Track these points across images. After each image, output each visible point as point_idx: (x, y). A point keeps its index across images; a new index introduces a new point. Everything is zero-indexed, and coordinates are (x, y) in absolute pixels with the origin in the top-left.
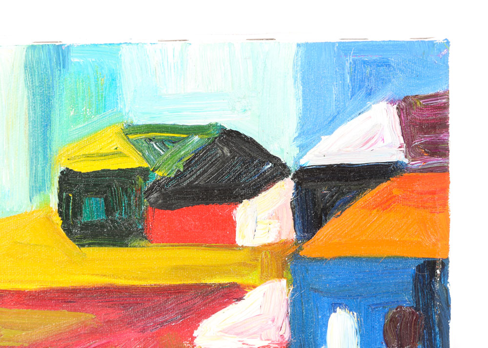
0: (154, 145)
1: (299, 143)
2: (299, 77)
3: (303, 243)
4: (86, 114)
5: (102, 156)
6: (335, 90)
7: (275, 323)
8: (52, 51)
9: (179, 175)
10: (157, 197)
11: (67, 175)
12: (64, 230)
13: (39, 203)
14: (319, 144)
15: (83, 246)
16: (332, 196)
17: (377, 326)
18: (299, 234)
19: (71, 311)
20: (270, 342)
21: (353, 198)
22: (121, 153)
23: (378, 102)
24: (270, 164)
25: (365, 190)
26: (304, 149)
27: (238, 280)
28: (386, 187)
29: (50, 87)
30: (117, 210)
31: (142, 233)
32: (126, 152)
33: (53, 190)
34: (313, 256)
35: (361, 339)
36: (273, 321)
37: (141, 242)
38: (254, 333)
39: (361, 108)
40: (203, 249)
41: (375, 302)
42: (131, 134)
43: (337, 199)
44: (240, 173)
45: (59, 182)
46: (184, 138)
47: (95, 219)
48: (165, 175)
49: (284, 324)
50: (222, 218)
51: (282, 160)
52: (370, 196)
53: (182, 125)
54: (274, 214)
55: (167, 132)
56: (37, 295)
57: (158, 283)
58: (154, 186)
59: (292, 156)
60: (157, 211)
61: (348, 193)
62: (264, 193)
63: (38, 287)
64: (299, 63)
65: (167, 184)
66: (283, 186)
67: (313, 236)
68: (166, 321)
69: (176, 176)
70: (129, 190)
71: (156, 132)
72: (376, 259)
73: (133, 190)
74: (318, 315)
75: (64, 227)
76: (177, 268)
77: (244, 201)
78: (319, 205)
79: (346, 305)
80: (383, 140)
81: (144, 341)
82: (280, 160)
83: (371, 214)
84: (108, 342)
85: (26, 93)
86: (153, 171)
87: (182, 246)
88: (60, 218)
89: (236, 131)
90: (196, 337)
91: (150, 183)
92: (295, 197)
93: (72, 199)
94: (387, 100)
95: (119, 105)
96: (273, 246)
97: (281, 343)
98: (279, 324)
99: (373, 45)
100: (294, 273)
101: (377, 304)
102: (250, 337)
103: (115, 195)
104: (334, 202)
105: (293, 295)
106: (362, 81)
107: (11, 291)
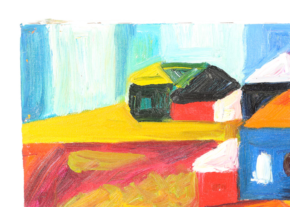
0: (176, 72)
1: (244, 72)
2: (245, 40)
3: (246, 121)
4: (143, 58)
5: (150, 78)
6: (262, 47)
7: (232, 160)
8: (127, 27)
9: (187, 87)
10: (177, 98)
11: (133, 87)
12: (131, 114)
13: (120, 100)
14: (254, 73)
15: (140, 121)
16: (260, 98)
17: (280, 161)
18: (244, 116)
19: (134, 153)
20: (229, 169)
21: (270, 99)
22: (160, 76)
23: (282, 53)
24: (231, 82)
25: (276, 95)
26: (247, 75)
27: (214, 139)
28: (286, 94)
29: (127, 44)
30: (157, 104)
31: (169, 115)
32: (162, 76)
33: (127, 94)
34: (251, 127)
35: (272, 168)
36: (231, 158)
37: (168, 119)
38: (222, 164)
39: (275, 56)
40: (198, 123)
41: (280, 150)
42: (164, 67)
43: (262, 99)
44: (216, 87)
45: (129, 90)
46: (190, 69)
47: (146, 108)
48: (181, 87)
49: (236, 160)
50: (207, 108)
51: (237, 80)
52: (278, 98)
53: (189, 63)
54: (232, 107)
55: (182, 66)
56: (117, 145)
57: (176, 140)
58: (175, 93)
59: (242, 78)
60: (176, 105)
61: (268, 96)
62: (227, 96)
63: (118, 141)
64: (246, 34)
65: (181, 92)
66: (237, 93)
67: (251, 117)
68: (179, 158)
69: (186, 88)
70: (163, 95)
71: (177, 66)
72: (280, 129)
73: (165, 95)
74: (252, 156)
75: (132, 112)
76: (185, 133)
77: (218, 100)
78: (254, 103)
79: (266, 151)
80: (285, 71)
81: (168, 168)
82: (236, 80)
83: (278, 107)
84: (151, 169)
85: (115, 47)
86: (175, 85)
87: (188, 121)
88: (130, 108)
89: (215, 66)
90: (193, 166)
91: (173, 91)
92: (242, 98)
93: (135, 98)
94: (287, 52)
95: (159, 53)
96: (231, 122)
97: (234, 170)
98: (234, 160)
99: (281, 26)
100: (241, 135)
101: (281, 151)
102: (220, 166)
103: (156, 96)
104: (261, 101)
105: (240, 146)
106: (275, 43)
107: (105, 143)
